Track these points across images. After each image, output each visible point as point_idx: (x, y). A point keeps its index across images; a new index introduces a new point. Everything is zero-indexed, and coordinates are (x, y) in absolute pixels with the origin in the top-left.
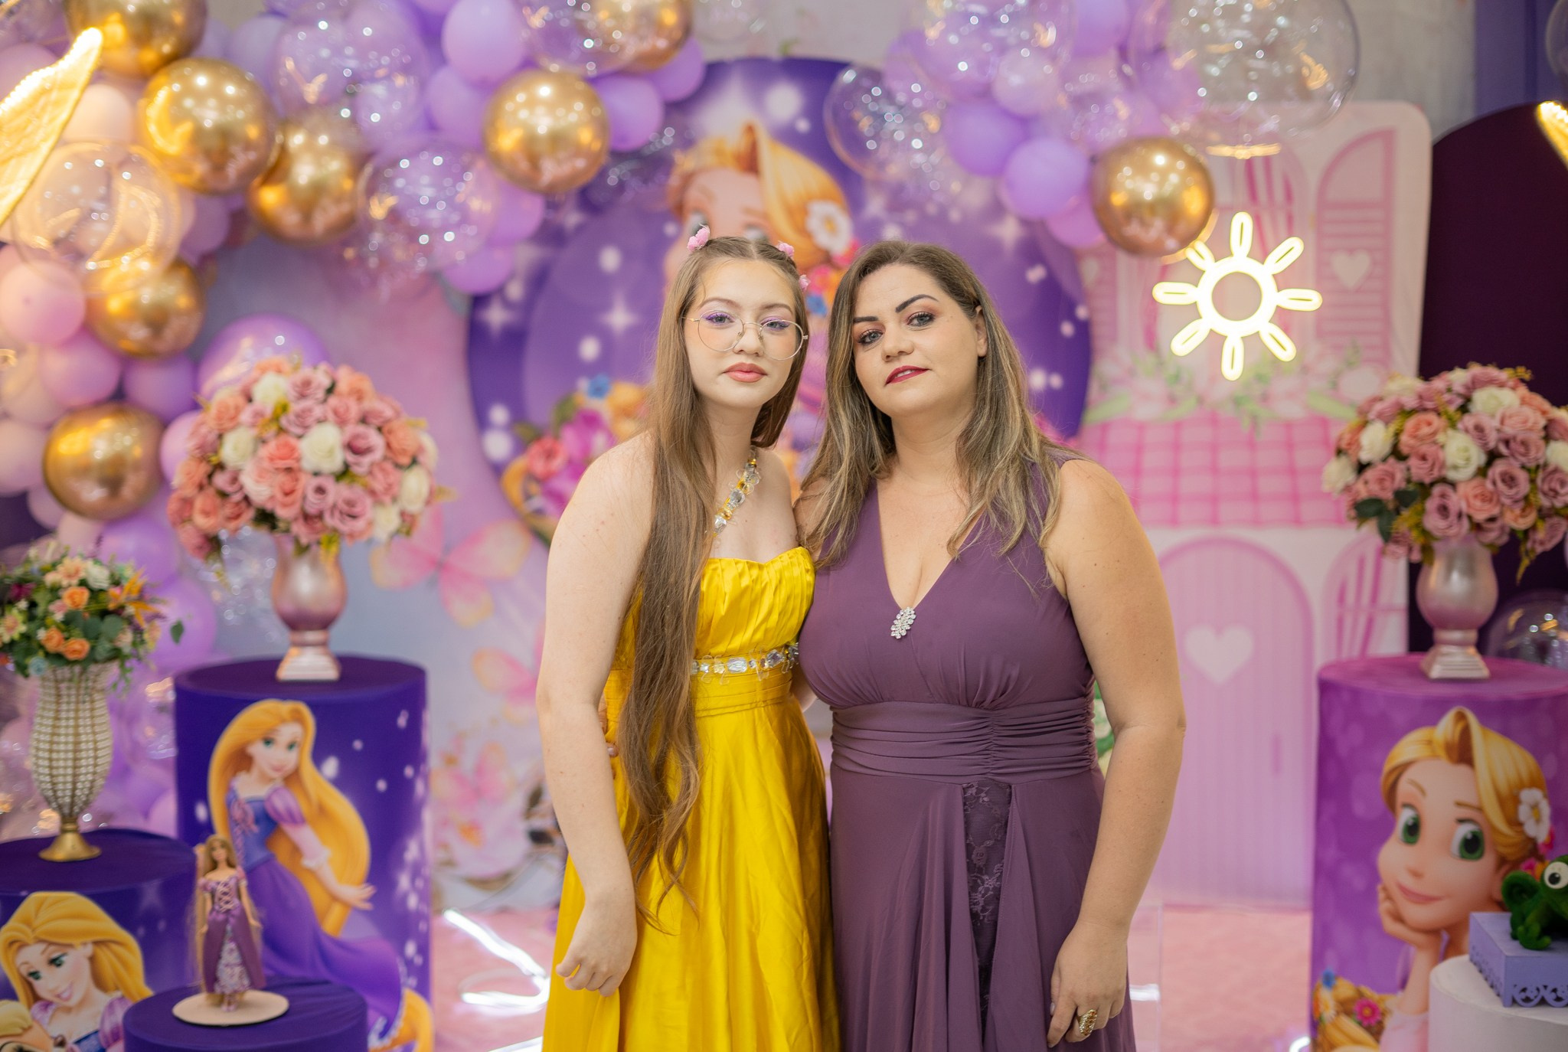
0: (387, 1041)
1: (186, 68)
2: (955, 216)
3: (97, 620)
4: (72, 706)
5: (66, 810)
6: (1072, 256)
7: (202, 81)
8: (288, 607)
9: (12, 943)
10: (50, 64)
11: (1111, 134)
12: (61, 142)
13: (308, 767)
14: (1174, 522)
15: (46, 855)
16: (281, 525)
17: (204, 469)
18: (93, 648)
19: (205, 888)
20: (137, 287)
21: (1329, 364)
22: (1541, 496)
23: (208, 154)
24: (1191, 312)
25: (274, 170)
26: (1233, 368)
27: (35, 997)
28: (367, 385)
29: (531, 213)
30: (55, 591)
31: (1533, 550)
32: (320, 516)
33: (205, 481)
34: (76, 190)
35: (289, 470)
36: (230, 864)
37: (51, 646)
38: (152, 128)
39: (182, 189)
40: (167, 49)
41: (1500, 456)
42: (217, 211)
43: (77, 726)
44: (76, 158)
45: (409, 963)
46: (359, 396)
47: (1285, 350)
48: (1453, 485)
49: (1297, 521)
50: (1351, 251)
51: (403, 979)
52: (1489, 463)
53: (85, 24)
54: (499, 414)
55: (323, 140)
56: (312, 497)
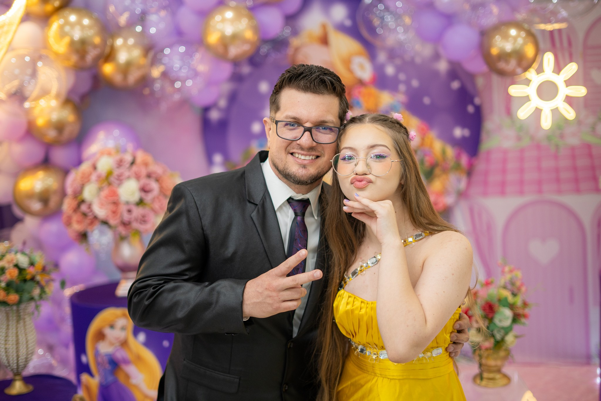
1: (66, 12)
2: (418, 60)
3: (22, 284)
6: (472, 77)
7: (73, 18)
8: (120, 261)
10: (3, 13)
11: (489, 21)
12: (9, 50)
13: (131, 338)
14: (521, 193)
16: (112, 228)
17: (76, 202)
18: (20, 297)
20: (50, 113)
21: (591, 120)
23: (77, 51)
24: (527, 99)
25: (108, 56)
26: (546, 123)
28: (149, 159)
29: (226, 70)
32: (130, 223)
33: (76, 208)
34: (17, 71)
35: (115, 202)
38: (51, 41)
39: (66, 68)
40: (57, 4)
42: (86, 77)
46: (146, 165)
47: (570, 114)
49: (578, 191)
50: (599, 68)
54: (218, 158)
55: (131, 41)
56: (126, 214)
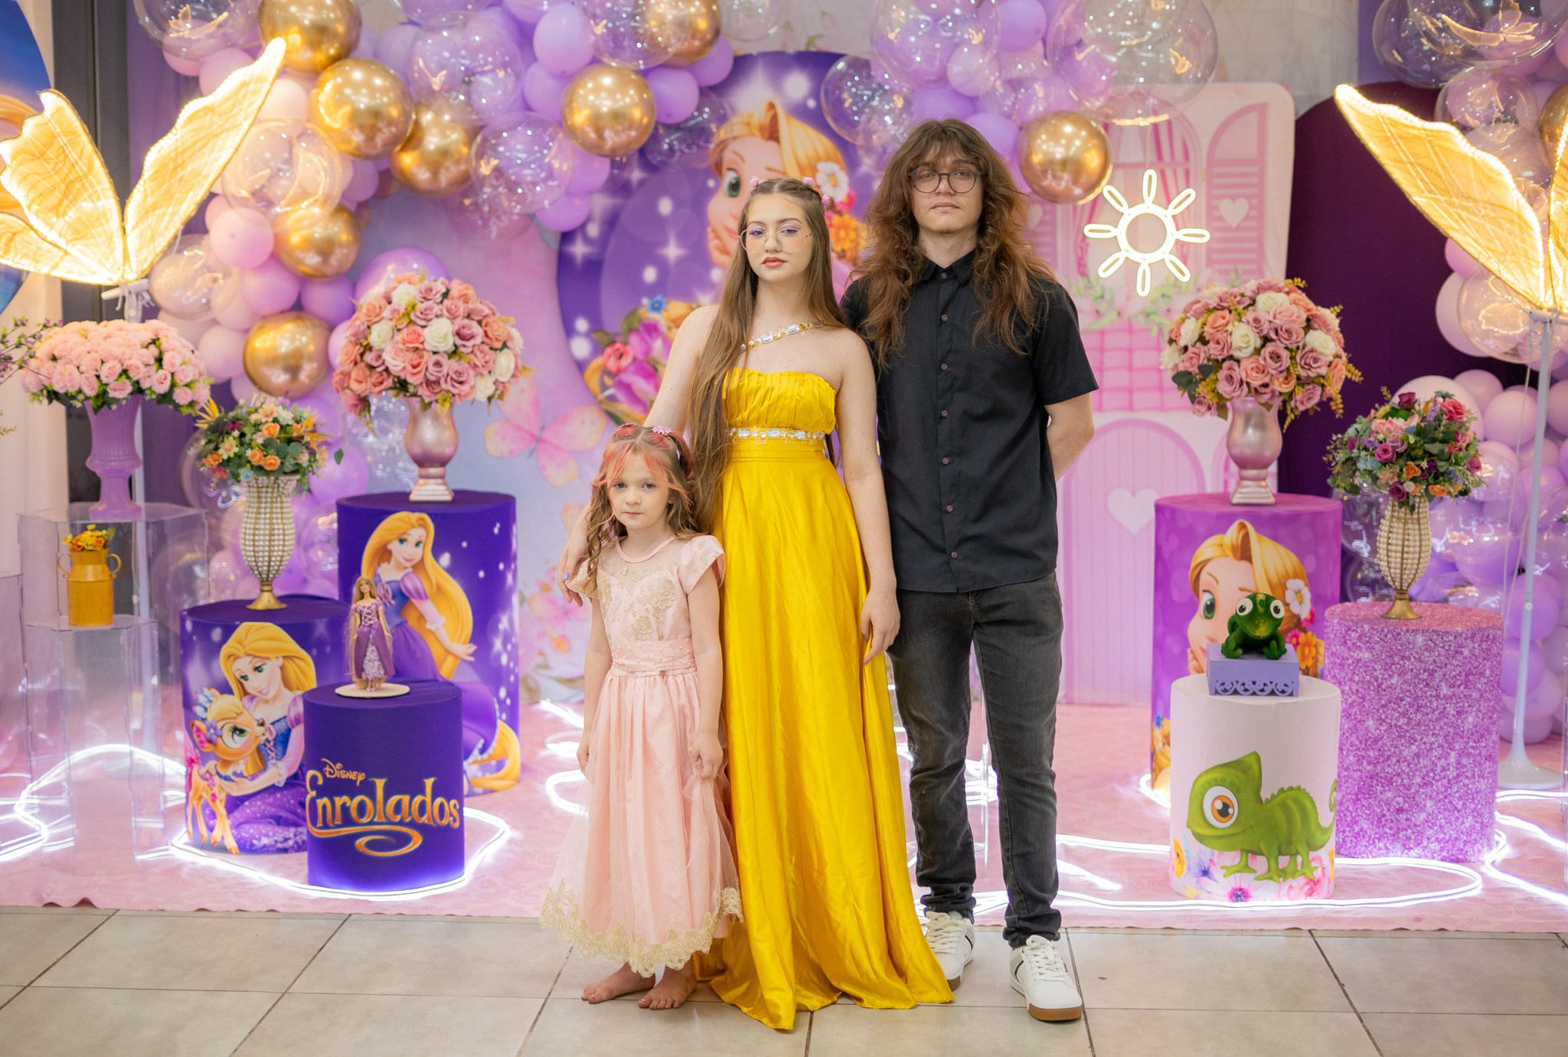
0: (485, 756)
1: (347, 66)
3: (285, 445)
4: (269, 505)
5: (264, 576)
7: (357, 75)
8: (417, 450)
9: (229, 656)
10: (249, 64)
11: (1033, 110)
12: (256, 121)
13: (429, 558)
14: (1100, 408)
15: (252, 607)
16: (411, 389)
17: (358, 349)
18: (282, 463)
19: (356, 610)
20: (311, 225)
22: (1299, 368)
23: (362, 128)
24: (1113, 245)
25: (411, 139)
26: (1144, 290)
27: (246, 693)
28: (471, 292)
29: (601, 170)
30: (257, 426)
31: (1296, 408)
32: (438, 382)
33: (359, 358)
34: (268, 155)
35: (417, 349)
36: (372, 596)
37: (255, 461)
38: (322, 110)
39: (343, 154)
40: (332, 51)
41: (1272, 340)
42: (370, 170)
43: (271, 518)
44: (268, 132)
45: (502, 703)
46: (466, 299)
47: (1183, 274)
48: (1238, 361)
50: (1234, 198)
51: (498, 714)
52: (1263, 346)
53: (274, 34)
54: (582, 325)
55: (446, 117)
56: (431, 368)
